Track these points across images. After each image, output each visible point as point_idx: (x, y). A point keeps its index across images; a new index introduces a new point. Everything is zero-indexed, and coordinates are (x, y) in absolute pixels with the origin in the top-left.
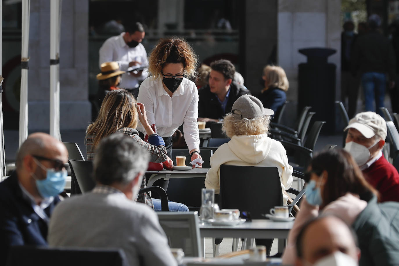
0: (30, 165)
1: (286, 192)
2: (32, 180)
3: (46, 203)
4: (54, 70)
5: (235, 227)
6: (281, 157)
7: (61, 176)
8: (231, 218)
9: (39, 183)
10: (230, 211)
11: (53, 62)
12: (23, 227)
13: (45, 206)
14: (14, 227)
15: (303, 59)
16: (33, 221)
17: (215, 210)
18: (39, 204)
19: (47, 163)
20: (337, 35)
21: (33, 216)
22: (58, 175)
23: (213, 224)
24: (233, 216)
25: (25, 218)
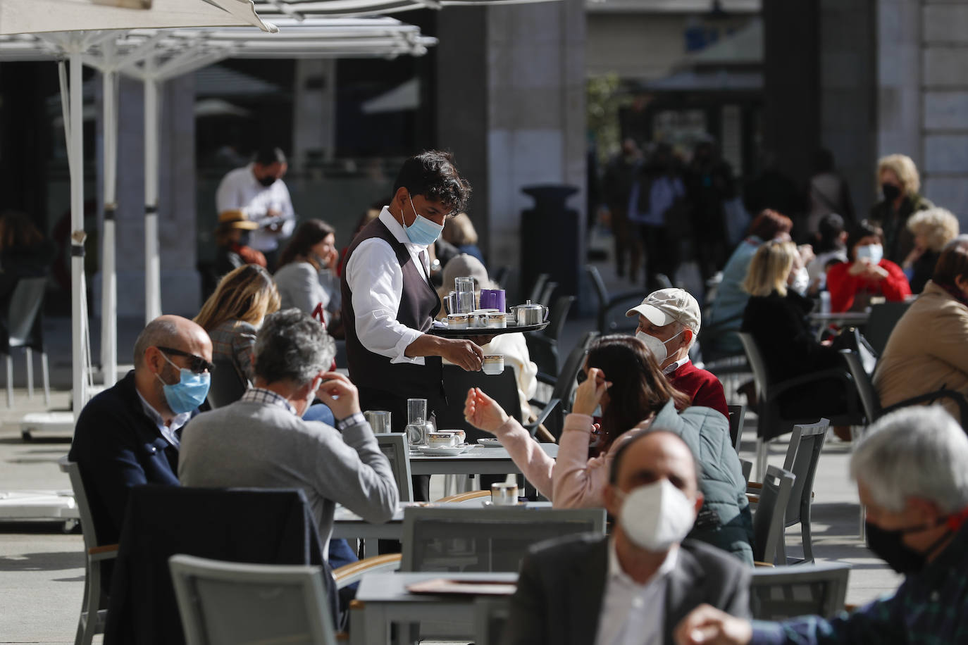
0: (155, 361)
1: (527, 404)
2: (157, 384)
3: (179, 422)
4: (151, 222)
5: (460, 456)
6: (519, 349)
7: (202, 380)
8: (453, 443)
9: (167, 390)
10: (451, 432)
11: (150, 210)
12: (145, 459)
13: (176, 426)
14: (131, 459)
15: (528, 203)
16: (159, 449)
17: (428, 431)
18: (169, 424)
19: (181, 359)
20: (580, 165)
21: (159, 440)
22: (197, 378)
23: (426, 453)
24: (456, 439)
25: (149, 446)
